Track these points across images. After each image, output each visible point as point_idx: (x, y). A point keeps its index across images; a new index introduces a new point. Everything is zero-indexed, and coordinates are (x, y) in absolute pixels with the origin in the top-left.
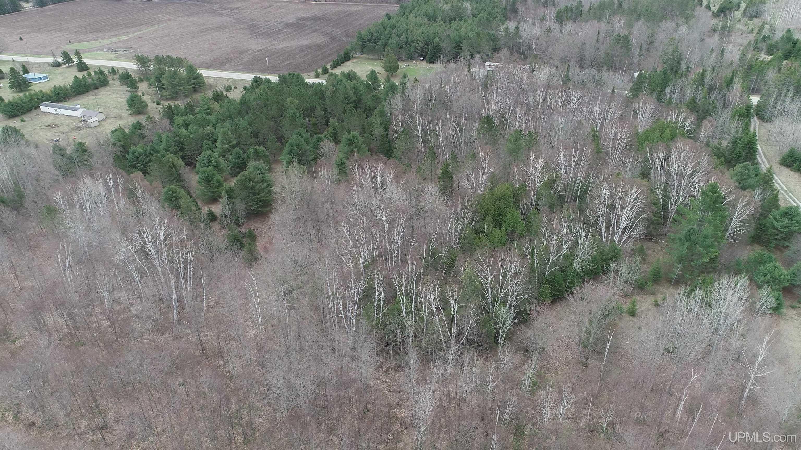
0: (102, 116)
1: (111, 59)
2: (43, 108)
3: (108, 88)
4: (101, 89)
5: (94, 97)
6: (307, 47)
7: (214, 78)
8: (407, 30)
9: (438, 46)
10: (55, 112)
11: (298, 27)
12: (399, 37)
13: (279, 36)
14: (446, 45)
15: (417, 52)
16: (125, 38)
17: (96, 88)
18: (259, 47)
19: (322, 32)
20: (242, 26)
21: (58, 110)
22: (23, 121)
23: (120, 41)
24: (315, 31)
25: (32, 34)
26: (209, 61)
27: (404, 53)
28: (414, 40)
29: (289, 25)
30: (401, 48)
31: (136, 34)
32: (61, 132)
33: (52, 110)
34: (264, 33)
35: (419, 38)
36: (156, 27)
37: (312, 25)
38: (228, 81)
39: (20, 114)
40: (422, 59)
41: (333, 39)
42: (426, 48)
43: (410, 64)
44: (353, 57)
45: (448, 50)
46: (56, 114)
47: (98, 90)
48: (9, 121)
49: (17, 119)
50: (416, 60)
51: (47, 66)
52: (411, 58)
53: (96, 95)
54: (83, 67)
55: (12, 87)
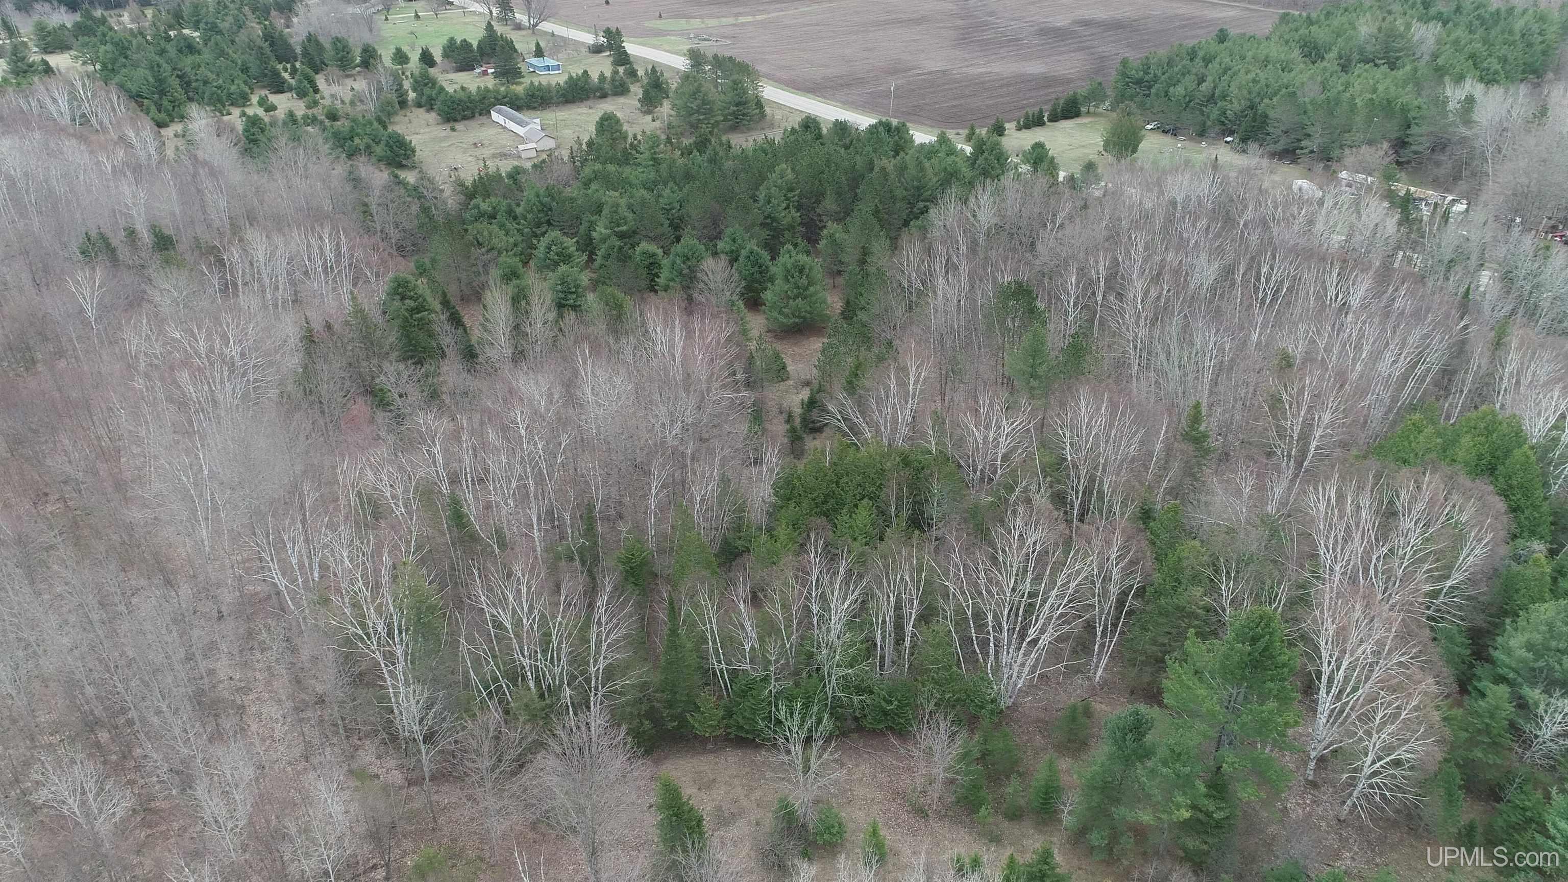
1: (672, 51)
2: (494, 115)
7: (791, 110)
9: (1264, 116)
10: (503, 124)
12: (1202, 82)
15: (1222, 123)
16: (748, 19)
22: (453, 129)
24: (1080, 49)
27: (1192, 118)
28: (1227, 95)
29: (1044, 31)
30: (1188, 107)
32: (476, 156)
33: (501, 119)
34: (983, 40)
35: (1237, 92)
37: (1089, 38)
39: (459, 118)
40: (1229, 139)
42: (1245, 116)
43: (1190, 145)
44: (1088, 112)
45: (1284, 129)
46: (505, 128)
47: (604, 100)
48: (440, 127)
49: (447, 126)
50: (1210, 140)
51: (584, 50)
52: (1202, 134)
53: (590, 108)
54: (622, 58)
55: (496, 75)
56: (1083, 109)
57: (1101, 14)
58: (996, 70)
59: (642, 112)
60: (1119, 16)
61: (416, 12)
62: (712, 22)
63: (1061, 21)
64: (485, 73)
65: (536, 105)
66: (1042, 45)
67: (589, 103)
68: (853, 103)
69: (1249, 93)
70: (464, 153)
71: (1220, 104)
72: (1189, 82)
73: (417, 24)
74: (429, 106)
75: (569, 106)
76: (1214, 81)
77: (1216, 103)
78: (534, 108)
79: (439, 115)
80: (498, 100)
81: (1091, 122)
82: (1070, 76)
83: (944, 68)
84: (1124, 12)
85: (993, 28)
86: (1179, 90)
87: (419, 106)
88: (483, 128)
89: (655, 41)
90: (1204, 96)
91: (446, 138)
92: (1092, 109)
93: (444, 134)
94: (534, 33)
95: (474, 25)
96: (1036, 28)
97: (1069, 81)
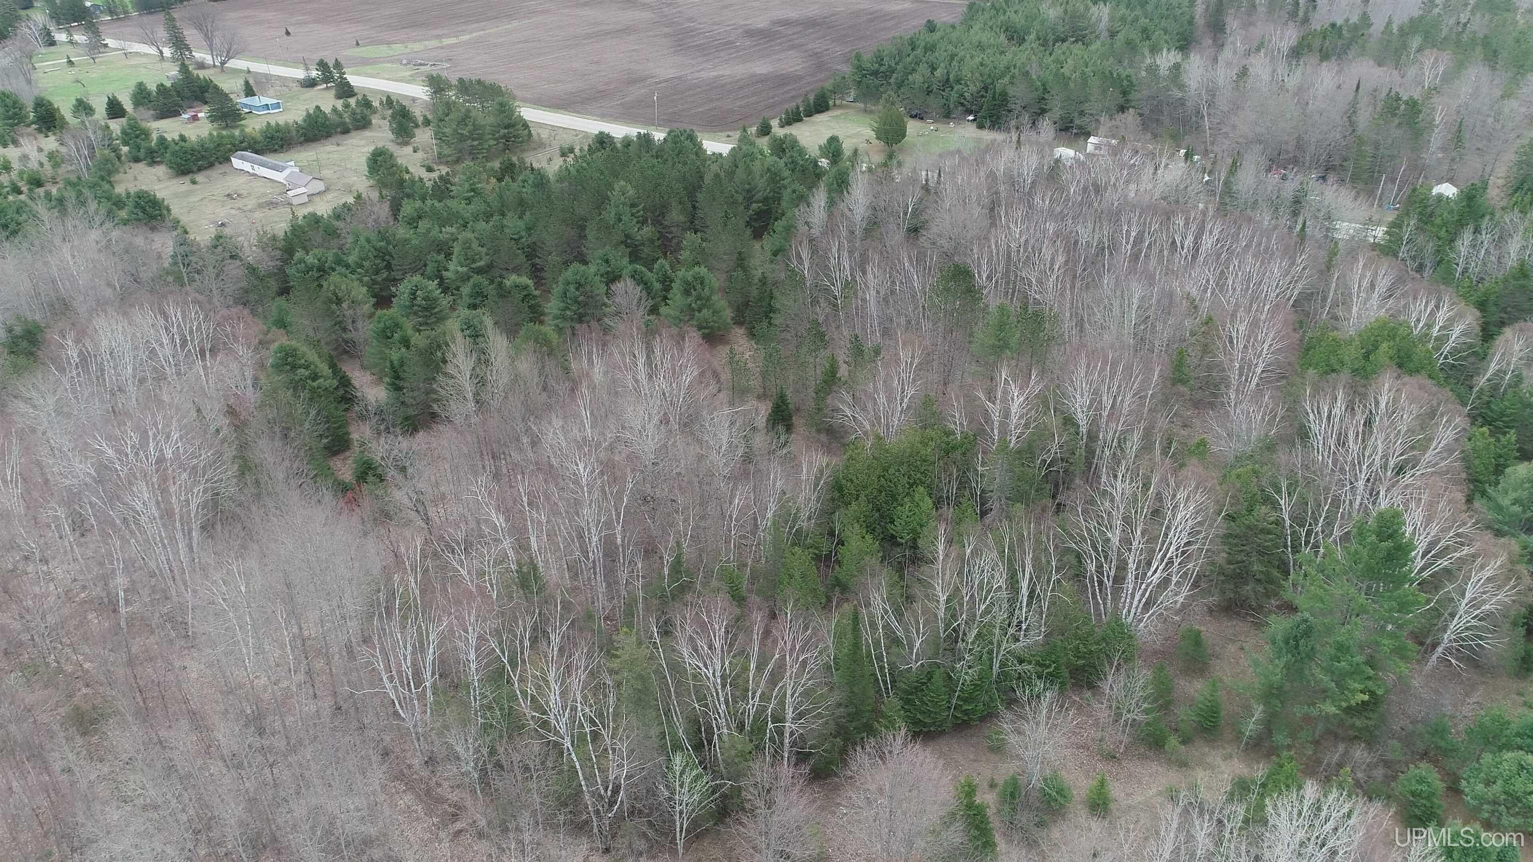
0: (320, 186)
1: (401, 80)
2: (236, 162)
3: (367, 133)
4: (353, 133)
5: (335, 148)
6: (762, 80)
7: (554, 128)
8: (953, 56)
9: (1004, 95)
10: (251, 171)
11: (766, 38)
12: (934, 69)
13: (722, 54)
14: (1019, 93)
15: (962, 104)
16: (453, 41)
17: (346, 131)
18: (670, 73)
19: (806, 51)
20: (666, 30)
21: (256, 167)
22: (194, 182)
23: (442, 48)
24: (792, 47)
25: (311, 26)
26: (565, 94)
27: (934, 102)
28: (961, 79)
29: (750, 33)
30: (929, 92)
31: (475, 34)
32: (239, 209)
33: (246, 166)
34: (698, 46)
35: (969, 75)
36: (515, 24)
37: (795, 36)
38: (577, 135)
39: (195, 169)
40: (971, 118)
41: (820, 66)
42: (982, 96)
43: (940, 126)
44: (835, 105)
45: (1023, 105)
46: (254, 175)
47: (347, 136)
48: (175, 181)
49: (187, 179)
50: (956, 121)
51: (296, 88)
52: (947, 115)
53: (338, 145)
54: (345, 91)
55: (213, 119)
56: (831, 103)
57: (792, 14)
58: (727, 72)
59: (398, 144)
60: (810, 14)
61: (68, 58)
62: (417, 47)
63: (761, 22)
64: (195, 118)
65: (276, 147)
66: (755, 45)
67: (333, 140)
68: (611, 116)
69: (981, 75)
70: (223, 206)
71: (956, 88)
72: (923, 69)
73: (74, 71)
74: (149, 160)
75: (314, 145)
76: (946, 68)
77: (953, 88)
78: (275, 151)
79: (171, 168)
80: (234, 145)
81: (842, 114)
82: (798, 73)
83: (676, 75)
84: (812, 10)
85: (701, 33)
86: (917, 78)
87: (137, 160)
88: (228, 178)
89: (369, 69)
90: (940, 82)
91: (189, 193)
92: (838, 102)
93: (184, 188)
94: (223, 71)
95: (145, 67)
96: (741, 30)
97: (801, 78)
